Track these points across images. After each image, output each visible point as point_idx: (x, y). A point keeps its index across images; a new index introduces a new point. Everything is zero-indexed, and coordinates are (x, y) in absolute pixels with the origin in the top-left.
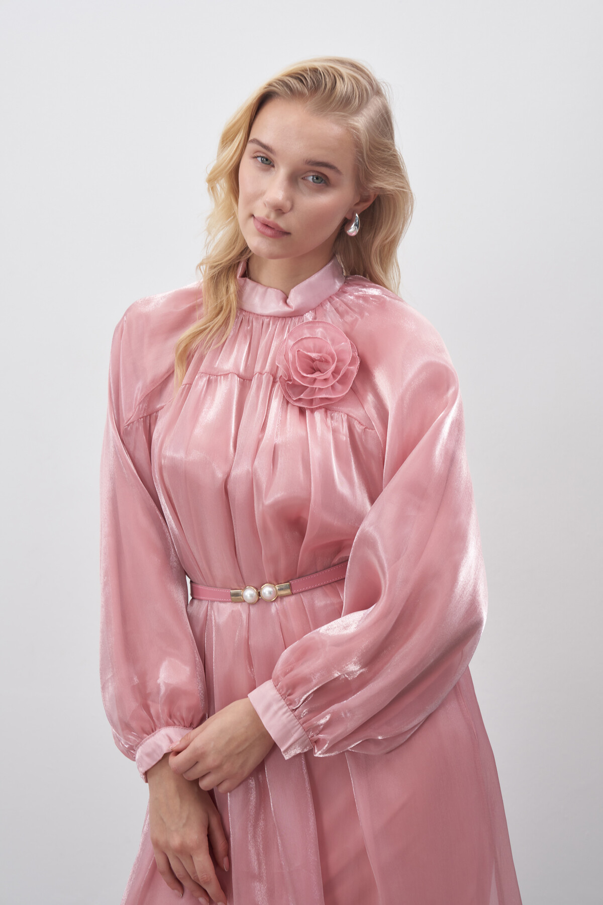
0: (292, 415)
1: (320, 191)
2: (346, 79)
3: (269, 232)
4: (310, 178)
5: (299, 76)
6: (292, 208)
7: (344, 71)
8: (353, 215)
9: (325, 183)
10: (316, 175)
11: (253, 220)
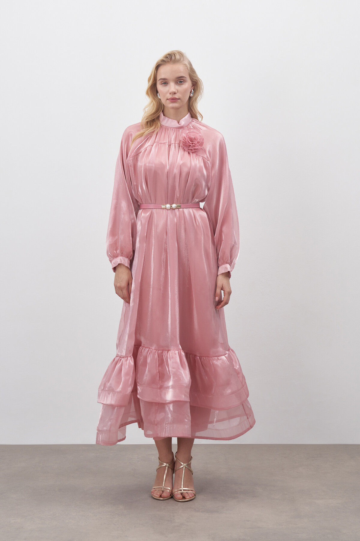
1: (182, 84)
2: (177, 55)
3: (174, 100)
4: (179, 82)
5: (166, 57)
6: (178, 92)
7: (176, 53)
8: (192, 90)
9: (183, 82)
10: (180, 80)
11: (168, 100)
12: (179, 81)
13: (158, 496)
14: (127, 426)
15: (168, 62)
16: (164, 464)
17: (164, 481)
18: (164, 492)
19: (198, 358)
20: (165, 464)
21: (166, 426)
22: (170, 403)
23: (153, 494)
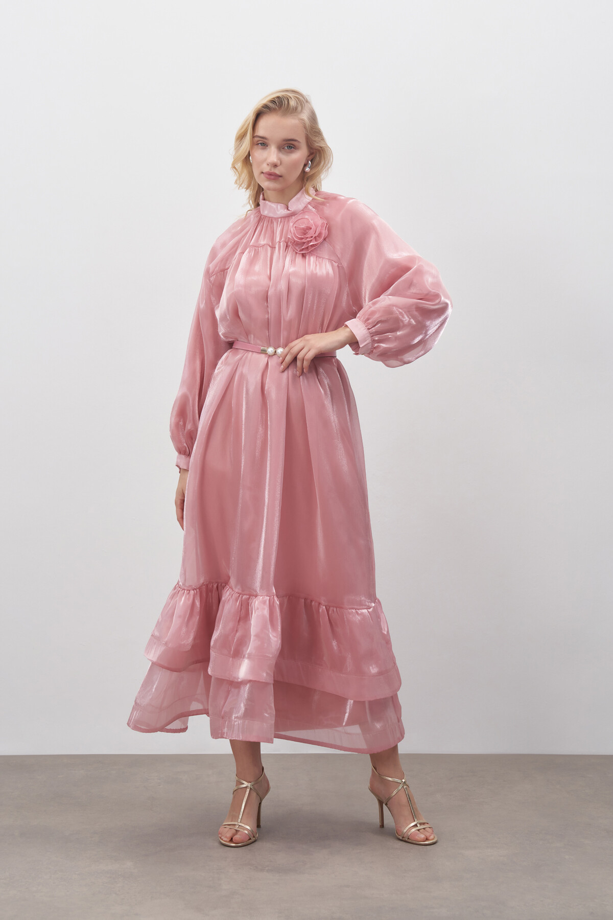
0: (299, 259)
1: (291, 152)
2: (293, 98)
3: (273, 177)
4: (286, 148)
5: (273, 101)
6: (281, 164)
7: (291, 95)
8: (308, 162)
9: (294, 148)
10: (288, 145)
11: (262, 174)
12: (286, 145)
13: (228, 840)
14: (190, 717)
15: (274, 110)
16: (244, 784)
17: (241, 813)
18: (239, 833)
19: (324, 607)
20: (246, 784)
21: (235, 722)
22: (244, 683)
23: (220, 835)
